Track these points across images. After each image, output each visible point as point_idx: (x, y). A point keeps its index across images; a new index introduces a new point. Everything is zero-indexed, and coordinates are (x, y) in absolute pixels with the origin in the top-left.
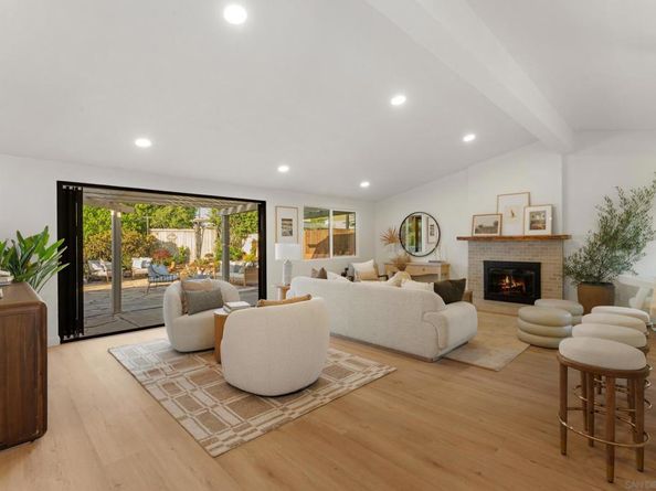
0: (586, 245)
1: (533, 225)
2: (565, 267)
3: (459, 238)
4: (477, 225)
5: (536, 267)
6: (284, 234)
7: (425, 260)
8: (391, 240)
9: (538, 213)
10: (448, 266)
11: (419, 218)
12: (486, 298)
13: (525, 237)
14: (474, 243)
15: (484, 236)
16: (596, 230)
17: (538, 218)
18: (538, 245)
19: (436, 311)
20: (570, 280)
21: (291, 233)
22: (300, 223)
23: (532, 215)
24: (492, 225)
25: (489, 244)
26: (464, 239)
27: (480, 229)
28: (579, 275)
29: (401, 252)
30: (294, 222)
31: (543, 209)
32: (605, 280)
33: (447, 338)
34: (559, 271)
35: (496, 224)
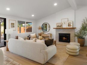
0: (80, 30)
1: (69, 25)
2: (75, 35)
3: (54, 28)
4: (57, 25)
5: (69, 34)
6: (12, 27)
7: (47, 33)
8: (40, 29)
9: (70, 23)
10: (51, 34)
11: (46, 24)
12: (59, 41)
13: (67, 28)
14: (57, 29)
15: (59, 28)
16: (81, 26)
17: (70, 24)
18: (70, 30)
19: (44, 50)
20: (76, 37)
21: (14, 27)
22: (16, 24)
23: (69, 23)
24: (60, 25)
25: (60, 30)
26: (55, 28)
27: (58, 26)
28: (78, 36)
29: (42, 31)
30: (15, 24)
31: (71, 22)
32: (83, 37)
33: (47, 58)
34: (74, 35)
35: (61, 25)
